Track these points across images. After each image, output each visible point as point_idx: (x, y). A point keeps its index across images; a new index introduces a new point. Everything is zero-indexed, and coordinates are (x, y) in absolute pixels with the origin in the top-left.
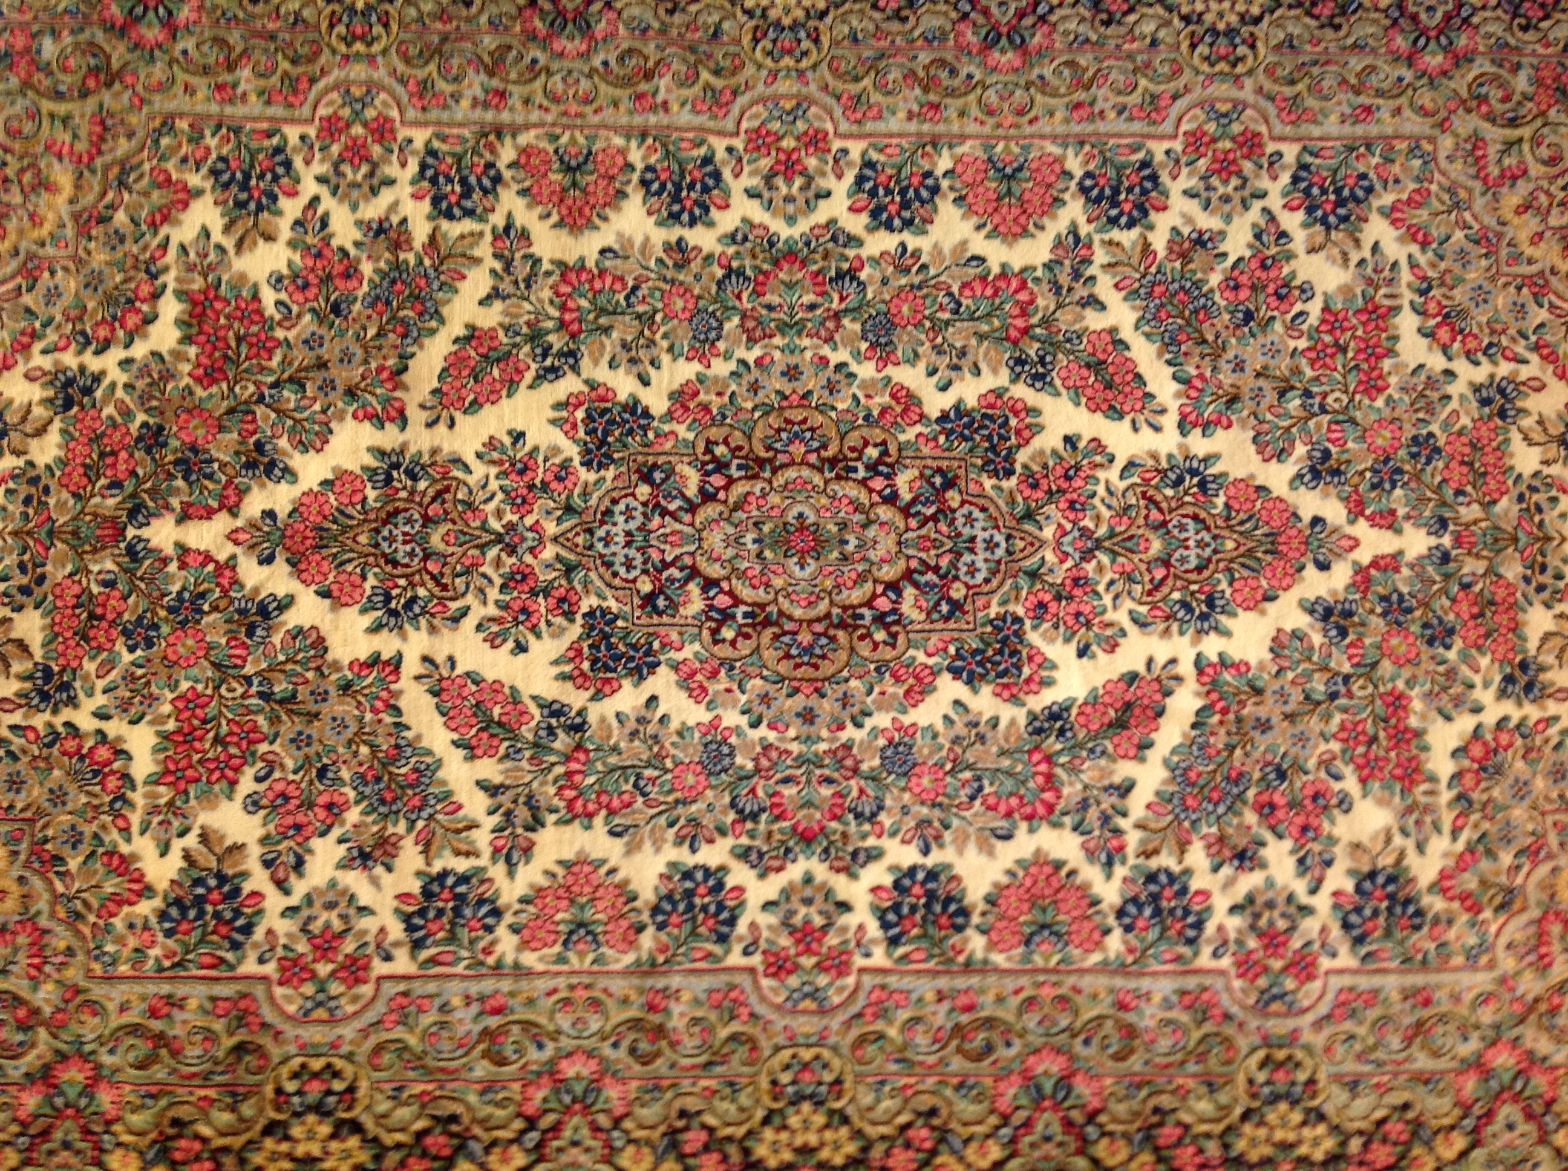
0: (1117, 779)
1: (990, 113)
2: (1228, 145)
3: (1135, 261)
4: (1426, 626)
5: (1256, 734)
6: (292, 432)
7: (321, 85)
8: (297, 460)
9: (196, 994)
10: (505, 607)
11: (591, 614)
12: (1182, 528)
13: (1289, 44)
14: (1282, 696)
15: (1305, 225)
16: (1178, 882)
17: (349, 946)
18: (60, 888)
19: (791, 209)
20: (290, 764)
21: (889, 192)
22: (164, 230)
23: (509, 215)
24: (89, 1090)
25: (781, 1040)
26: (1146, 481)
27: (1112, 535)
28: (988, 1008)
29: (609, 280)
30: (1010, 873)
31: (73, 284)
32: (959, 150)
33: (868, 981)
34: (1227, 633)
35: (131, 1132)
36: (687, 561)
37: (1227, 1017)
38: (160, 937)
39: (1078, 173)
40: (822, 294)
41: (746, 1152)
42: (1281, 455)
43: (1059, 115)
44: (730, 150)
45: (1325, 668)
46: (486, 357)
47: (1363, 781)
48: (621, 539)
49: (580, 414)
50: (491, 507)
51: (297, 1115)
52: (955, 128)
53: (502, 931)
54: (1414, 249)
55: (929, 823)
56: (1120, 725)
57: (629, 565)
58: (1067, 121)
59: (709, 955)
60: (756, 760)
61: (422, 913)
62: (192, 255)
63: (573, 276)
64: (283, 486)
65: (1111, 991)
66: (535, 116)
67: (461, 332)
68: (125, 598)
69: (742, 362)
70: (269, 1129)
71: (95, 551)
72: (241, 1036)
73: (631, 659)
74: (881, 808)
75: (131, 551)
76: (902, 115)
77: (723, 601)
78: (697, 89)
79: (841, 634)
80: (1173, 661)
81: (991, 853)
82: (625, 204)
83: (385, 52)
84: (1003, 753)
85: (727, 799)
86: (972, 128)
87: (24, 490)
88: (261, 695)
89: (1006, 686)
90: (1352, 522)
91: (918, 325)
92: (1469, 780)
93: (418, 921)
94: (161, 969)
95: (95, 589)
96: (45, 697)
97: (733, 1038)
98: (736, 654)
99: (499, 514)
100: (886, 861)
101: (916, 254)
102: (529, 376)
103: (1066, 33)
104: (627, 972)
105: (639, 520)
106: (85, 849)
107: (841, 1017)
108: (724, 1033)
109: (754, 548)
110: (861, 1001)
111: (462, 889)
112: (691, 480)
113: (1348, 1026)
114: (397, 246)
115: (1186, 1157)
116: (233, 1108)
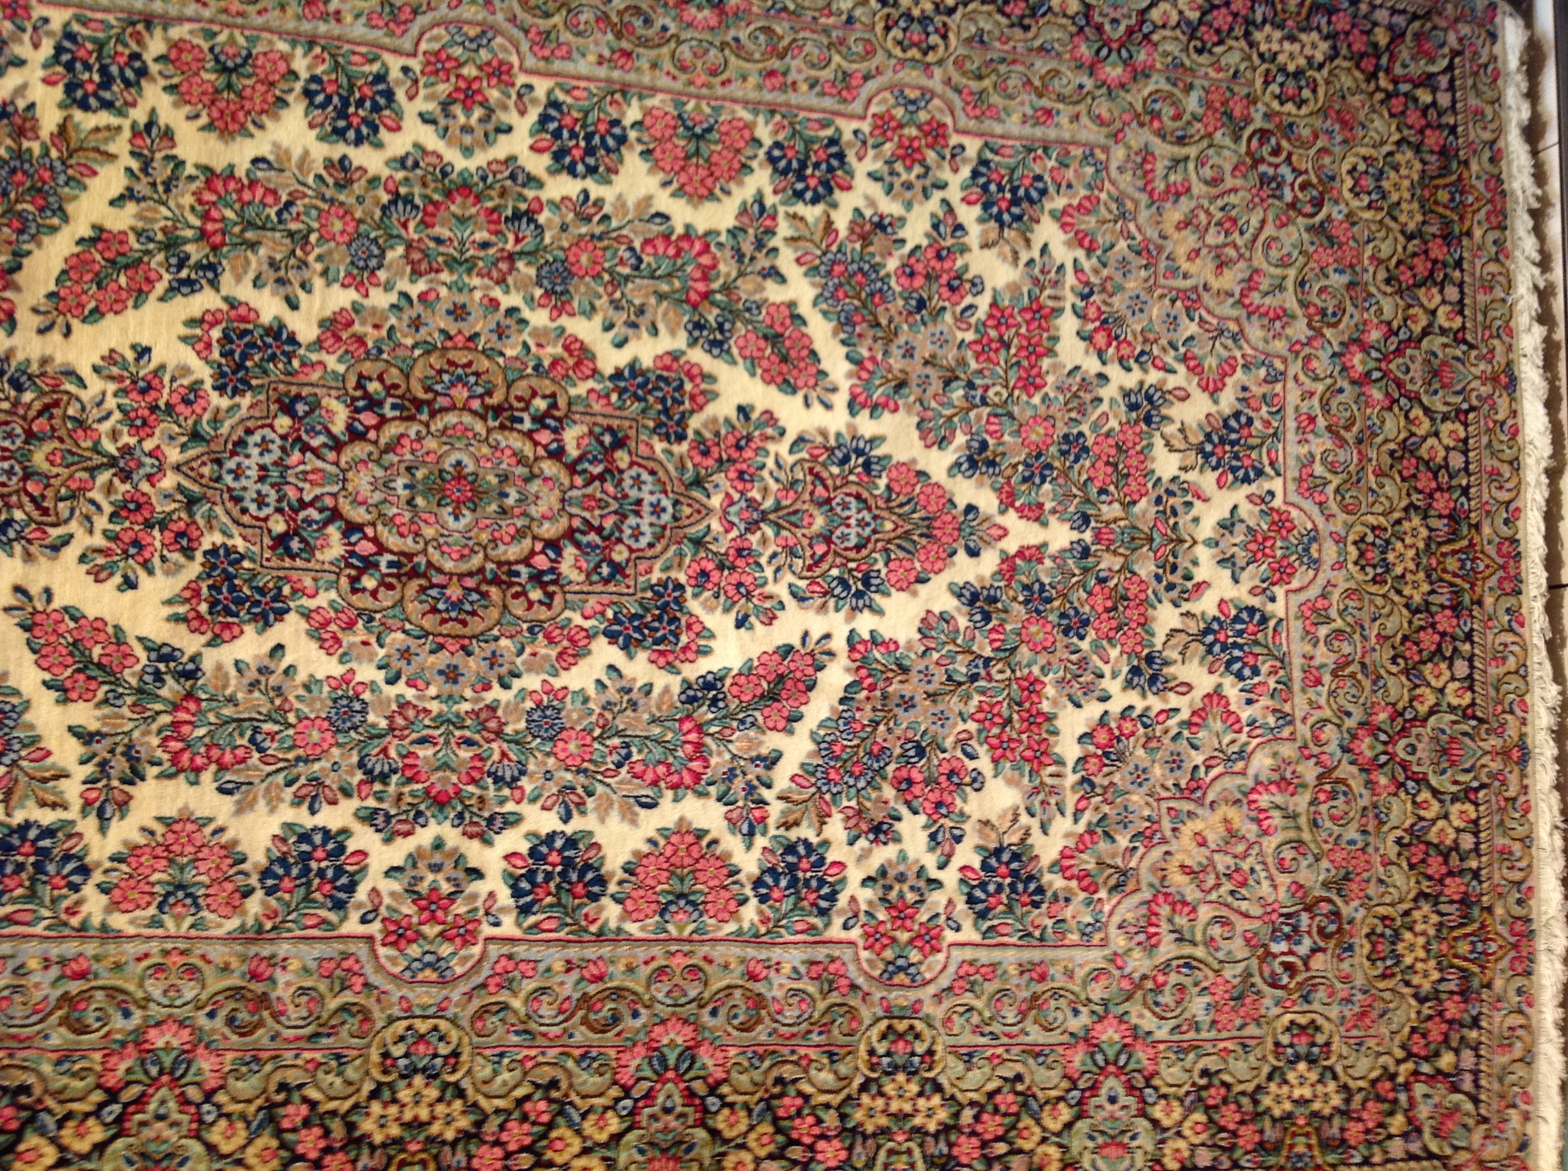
0: (764, 751)
1: (683, 68)
2: (913, 132)
3: (817, 237)
4: (1063, 615)
5: (900, 711)
10: (115, 538)
11: (213, 552)
12: (845, 506)
13: (979, 39)
14: (927, 675)
15: (981, 220)
16: (815, 852)
19: (468, 139)
21: (573, 135)
23: (153, 111)
25: (396, 1011)
26: (814, 458)
27: (778, 508)
28: (617, 977)
29: (260, 192)
30: (651, 841)
32: (650, 103)
33: (494, 950)
34: (879, 612)
36: (329, 502)
37: (854, 987)
39: (768, 142)
40: (497, 233)
41: (351, 1127)
42: (942, 442)
43: (753, 80)
44: (406, 70)
45: (968, 651)
46: (112, 262)
47: (995, 761)
48: (253, 473)
49: (216, 333)
50: (105, 427)
52: (646, 79)
53: (89, 890)
54: (1080, 254)
55: (573, 789)
56: (772, 696)
57: (261, 502)
58: (760, 87)
59: (323, 922)
60: (390, 718)
63: (219, 185)
65: (742, 961)
67: (86, 232)
69: (405, 295)
73: (257, 603)
74: (523, 773)
76: (592, 58)
77: (366, 548)
79: (494, 591)
80: (827, 636)
81: (634, 822)
82: (284, 113)
84: (654, 721)
85: (355, 759)
86: (664, 81)
89: (662, 653)
90: (1002, 512)
91: (597, 277)
92: (1093, 764)
97: (344, 1008)
98: (377, 605)
100: (524, 828)
101: (599, 203)
102: (160, 288)
104: (229, 938)
105: (277, 453)
107: (464, 987)
108: (333, 1004)
109: (404, 493)
110: (486, 971)
111: (46, 843)
112: (339, 417)
113: (968, 998)
114: (20, 133)
115: (804, 1128)
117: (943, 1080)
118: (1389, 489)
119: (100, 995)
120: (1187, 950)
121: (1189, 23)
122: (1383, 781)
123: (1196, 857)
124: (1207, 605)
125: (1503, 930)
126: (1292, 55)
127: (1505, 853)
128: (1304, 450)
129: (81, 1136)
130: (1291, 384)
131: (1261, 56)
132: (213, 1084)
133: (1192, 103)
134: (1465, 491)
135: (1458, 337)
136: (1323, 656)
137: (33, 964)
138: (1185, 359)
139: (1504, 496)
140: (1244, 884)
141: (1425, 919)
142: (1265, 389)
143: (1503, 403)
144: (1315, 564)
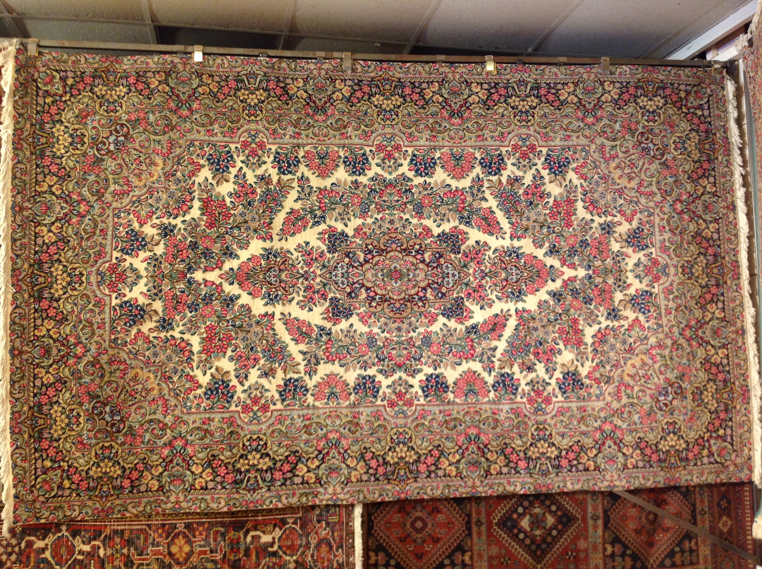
0: (492, 346)
1: (452, 139)
2: (525, 148)
3: (497, 186)
4: (584, 298)
5: (533, 332)
6: (237, 243)
7: (241, 130)
8: (239, 252)
9: (217, 417)
10: (305, 297)
11: (332, 299)
12: (511, 269)
13: (545, 116)
14: (541, 320)
15: (549, 174)
16: (510, 376)
17: (263, 401)
18: (171, 386)
19: (390, 170)
20: (242, 347)
21: (421, 164)
22: (193, 178)
23: (303, 173)
24: (184, 447)
25: (393, 426)
26: (501, 255)
27: (490, 272)
28: (455, 415)
29: (334, 193)
30: (461, 375)
31: (165, 196)
32: (442, 151)
34: (525, 301)
35: (198, 459)
36: (361, 282)
37: (525, 416)
38: (205, 400)
39: (479, 158)
40: (401, 197)
41: (384, 459)
42: (541, 246)
43: (473, 139)
44: (371, 151)
46: (296, 218)
47: (565, 345)
48: (340, 275)
49: (326, 236)
50: (299, 266)
51: (249, 452)
52: (441, 144)
53: (309, 396)
54: (582, 181)
55: (436, 361)
56: (493, 330)
57: (343, 283)
58: (476, 141)
59: (371, 402)
60: (383, 343)
61: (285, 391)
62: (203, 186)
63: (323, 192)
64: (235, 260)
65: (491, 409)
66: (310, 141)
67: (289, 211)
68: (188, 296)
69: (376, 219)
70: (241, 457)
71: (177, 282)
72: (232, 429)
73: (345, 313)
74: (422, 357)
75: (189, 282)
76: (424, 139)
77: (372, 294)
78: (360, 131)
79: (408, 304)
80: (509, 310)
81: (455, 369)
82: (338, 169)
83: (261, 120)
84: (458, 339)
85: (375, 355)
86: (447, 144)
87: (154, 263)
88: (232, 325)
89: (459, 319)
90: (562, 267)
91: (430, 206)
92: (597, 344)
93: (283, 393)
94: (206, 410)
95: (178, 294)
96: (164, 327)
97: (379, 426)
98: (376, 311)
100: (424, 372)
101: (429, 184)
102: (310, 224)
103: (475, 113)
104: (347, 407)
105: (346, 269)
106: (179, 374)
107: (411, 419)
108: (376, 424)
109: (381, 277)
110: (417, 414)
111: (296, 383)
112: (361, 256)
113: (561, 418)
114: (268, 183)
115: (514, 457)
116: (231, 451)
117: (556, 443)
118: (692, 248)
119: (314, 425)
120: (631, 400)
121: (615, 100)
122: (694, 343)
123: (633, 371)
124: (632, 291)
125: (739, 390)
126: (651, 106)
127: (738, 365)
128: (662, 238)
129: (313, 464)
130: (656, 216)
131: (640, 107)
132: (346, 448)
133: (617, 127)
134: (719, 246)
135: (714, 194)
136: (672, 305)
137: (296, 417)
138: (620, 212)
139: (733, 247)
140: (649, 379)
141: (711, 387)
142: (648, 219)
143: (731, 215)
144: (667, 275)
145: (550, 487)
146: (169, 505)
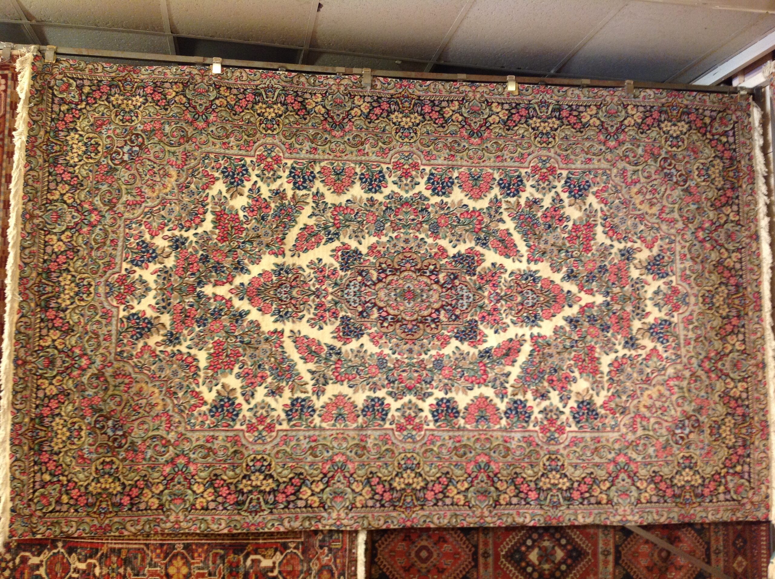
0: (505, 372)
1: (470, 158)
2: (545, 170)
3: (515, 208)
4: (601, 325)
5: (548, 358)
6: (249, 257)
7: (257, 144)
8: (251, 267)
9: (221, 435)
10: (316, 315)
11: (342, 318)
12: (527, 293)
13: (566, 138)
14: (557, 346)
15: (568, 197)
16: (523, 403)
17: (268, 421)
18: (176, 402)
19: (407, 188)
20: (249, 363)
21: (438, 183)
22: (207, 191)
23: (318, 189)
24: (186, 466)
25: (401, 451)
26: (517, 278)
27: (506, 295)
28: (465, 441)
29: (349, 210)
30: (472, 400)
31: (177, 208)
32: (461, 170)
33: (428, 433)
34: (540, 327)
35: (200, 478)
36: (373, 301)
37: (537, 445)
38: (209, 417)
39: (498, 179)
40: (417, 216)
41: (391, 485)
42: (558, 271)
43: (492, 160)
44: (388, 168)
45: (570, 338)
46: (310, 234)
47: (581, 373)
48: (352, 294)
49: (340, 253)
50: (311, 283)
51: (253, 473)
52: (459, 163)
53: (315, 416)
54: (603, 205)
55: (448, 385)
56: (507, 355)
57: (355, 302)
58: (495, 161)
59: (379, 425)
60: (394, 364)
61: (291, 410)
62: (216, 200)
63: (338, 209)
64: (246, 275)
65: (502, 437)
66: (326, 157)
67: (302, 226)
68: (197, 310)
69: (391, 237)
70: (244, 477)
71: (187, 295)
72: (235, 448)
73: (356, 332)
74: (433, 380)
75: (199, 296)
76: (442, 158)
77: (384, 314)
78: (377, 148)
79: (421, 325)
80: (524, 335)
81: (466, 394)
82: (354, 186)
83: (278, 134)
84: (471, 363)
85: (385, 377)
86: (465, 163)
87: (164, 275)
88: (240, 342)
89: (472, 342)
90: (580, 292)
91: (447, 226)
92: (613, 373)
93: (290, 413)
94: (210, 427)
95: (187, 307)
96: (171, 341)
97: (387, 450)
98: (388, 331)
99: (314, 285)
100: (434, 396)
101: (446, 204)
102: (324, 241)
103: (495, 133)
104: (354, 429)
105: (358, 288)
106: (184, 390)
107: (420, 444)
108: (384, 448)
109: (394, 297)
110: (426, 439)
111: (303, 403)
112: (374, 275)
113: (574, 448)
114: (282, 198)
115: (524, 488)
116: (233, 470)
117: (568, 474)
118: (713, 277)
119: (320, 446)
120: (647, 432)
121: (638, 124)
122: (713, 376)
123: (649, 402)
124: (650, 320)
125: (758, 425)
126: (674, 131)
127: (758, 399)
128: (682, 266)
129: (317, 487)
130: (677, 244)
131: (664, 132)
132: (352, 472)
133: (640, 151)
134: (741, 276)
135: (738, 223)
136: (691, 335)
137: (302, 438)
138: (640, 238)
139: (755, 277)
140: (665, 411)
141: (730, 421)
142: (668, 246)
143: (754, 245)
144: (688, 304)
145: (561, 519)
146: (169, 525)
